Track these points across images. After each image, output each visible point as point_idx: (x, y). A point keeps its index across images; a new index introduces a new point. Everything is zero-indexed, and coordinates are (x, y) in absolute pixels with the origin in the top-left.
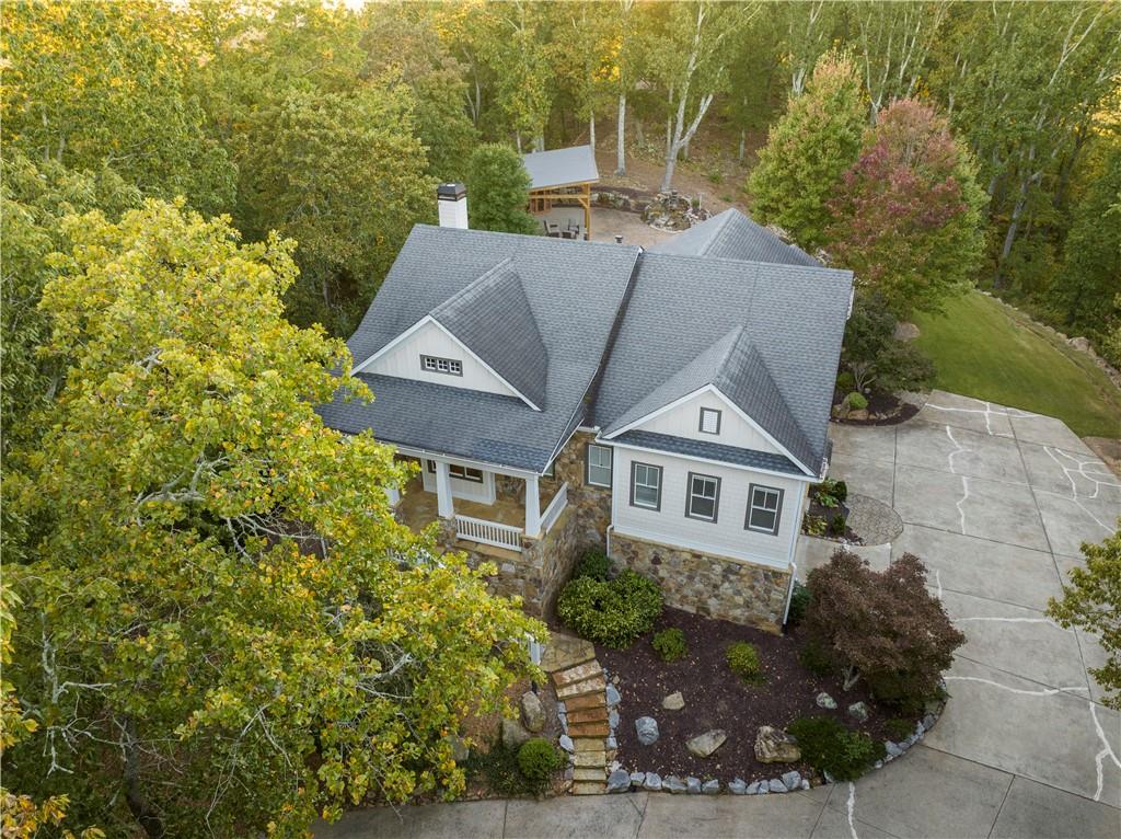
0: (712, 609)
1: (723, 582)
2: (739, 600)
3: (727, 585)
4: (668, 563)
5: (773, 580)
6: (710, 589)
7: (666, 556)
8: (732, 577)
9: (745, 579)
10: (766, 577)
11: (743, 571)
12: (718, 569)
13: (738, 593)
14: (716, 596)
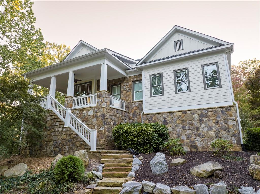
0: (199, 145)
1: (201, 124)
2: (212, 133)
3: (203, 125)
4: (171, 122)
5: (227, 113)
6: (195, 131)
7: (169, 118)
8: (205, 119)
9: (212, 118)
10: (223, 112)
11: (210, 113)
12: (196, 117)
13: (210, 129)
14: (199, 135)
